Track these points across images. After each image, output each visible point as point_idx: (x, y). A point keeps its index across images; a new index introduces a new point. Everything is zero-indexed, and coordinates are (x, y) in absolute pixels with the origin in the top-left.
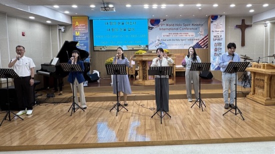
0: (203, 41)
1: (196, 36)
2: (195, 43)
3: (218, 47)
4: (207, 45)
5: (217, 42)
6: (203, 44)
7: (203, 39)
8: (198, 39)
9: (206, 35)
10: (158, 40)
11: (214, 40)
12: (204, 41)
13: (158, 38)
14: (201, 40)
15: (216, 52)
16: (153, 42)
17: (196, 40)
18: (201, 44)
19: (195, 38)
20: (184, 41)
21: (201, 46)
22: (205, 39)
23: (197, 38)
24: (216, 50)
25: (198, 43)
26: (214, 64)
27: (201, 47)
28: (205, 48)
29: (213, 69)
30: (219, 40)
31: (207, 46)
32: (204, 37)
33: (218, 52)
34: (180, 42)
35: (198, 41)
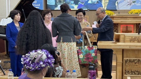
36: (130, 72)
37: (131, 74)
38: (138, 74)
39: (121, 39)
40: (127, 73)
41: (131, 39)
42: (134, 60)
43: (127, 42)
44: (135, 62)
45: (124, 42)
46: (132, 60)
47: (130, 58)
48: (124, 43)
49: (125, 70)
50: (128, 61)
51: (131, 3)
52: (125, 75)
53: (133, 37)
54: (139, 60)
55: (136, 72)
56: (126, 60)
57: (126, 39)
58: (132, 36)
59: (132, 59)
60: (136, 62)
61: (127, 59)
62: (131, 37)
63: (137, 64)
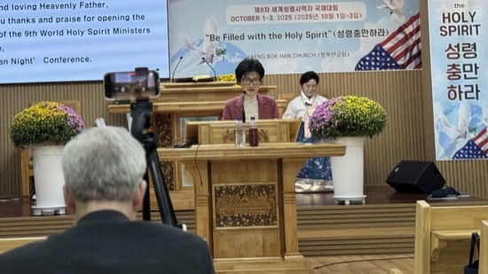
0: (401, 36)
1: (373, 16)
2: (366, 46)
3: (462, 61)
4: (419, 54)
5: (455, 39)
6: (401, 49)
7: (401, 30)
8: (382, 32)
9: (414, 13)
10: (212, 38)
11: (445, 32)
12: (407, 38)
13: (209, 30)
14: (393, 36)
15: (456, 83)
16: (190, 47)
17: (373, 33)
18: (392, 49)
19: (368, 27)
20: (319, 41)
21: (394, 60)
22: (409, 30)
23: (376, 27)
24: (454, 72)
25: (378, 49)
26: (452, 133)
27: (392, 63)
28: (410, 68)
29: (447, 152)
30: (464, 30)
31: (419, 57)
32: (403, 20)
33: (462, 82)
34: (304, 45)
35: (380, 39)
36: (229, 219)
37: (231, 223)
38: (250, 224)
39: (202, 135)
40: (222, 223)
41: (225, 134)
42: (238, 189)
43: (216, 143)
44: (241, 192)
45: (210, 143)
46: (233, 189)
47: (228, 184)
48: (208, 146)
49: (218, 216)
50: (224, 192)
51: (213, 56)
52: (218, 228)
53: (231, 130)
54: (249, 187)
55: (244, 219)
56: (218, 189)
57: (214, 136)
58: (228, 127)
59: (233, 184)
60: (243, 194)
61: (221, 187)
62: (225, 130)
63: (245, 198)
